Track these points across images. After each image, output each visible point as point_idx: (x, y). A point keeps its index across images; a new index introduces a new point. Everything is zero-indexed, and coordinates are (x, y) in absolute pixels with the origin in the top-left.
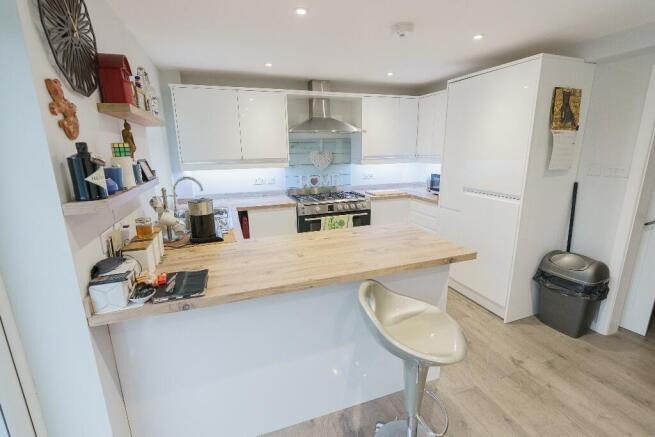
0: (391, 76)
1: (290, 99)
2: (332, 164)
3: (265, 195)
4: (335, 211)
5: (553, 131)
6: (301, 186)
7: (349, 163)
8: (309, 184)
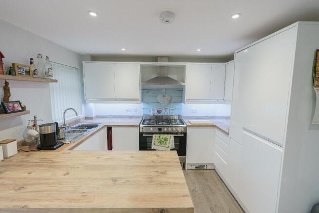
0: (199, 51)
1: (142, 67)
2: (170, 102)
3: (131, 117)
4: (162, 131)
5: (315, 89)
6: (151, 114)
7: (181, 102)
8: (156, 114)
